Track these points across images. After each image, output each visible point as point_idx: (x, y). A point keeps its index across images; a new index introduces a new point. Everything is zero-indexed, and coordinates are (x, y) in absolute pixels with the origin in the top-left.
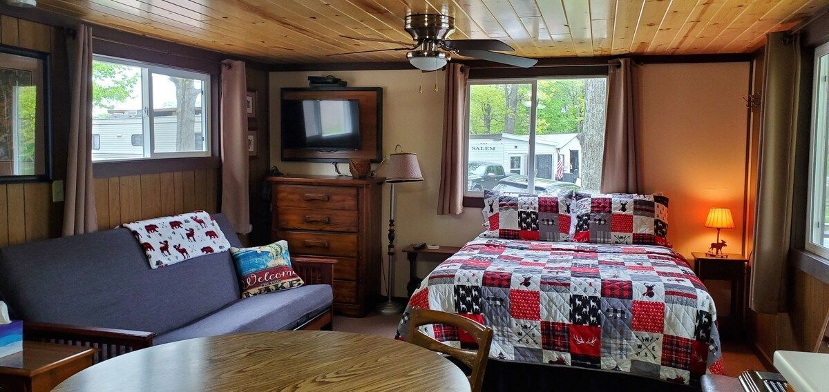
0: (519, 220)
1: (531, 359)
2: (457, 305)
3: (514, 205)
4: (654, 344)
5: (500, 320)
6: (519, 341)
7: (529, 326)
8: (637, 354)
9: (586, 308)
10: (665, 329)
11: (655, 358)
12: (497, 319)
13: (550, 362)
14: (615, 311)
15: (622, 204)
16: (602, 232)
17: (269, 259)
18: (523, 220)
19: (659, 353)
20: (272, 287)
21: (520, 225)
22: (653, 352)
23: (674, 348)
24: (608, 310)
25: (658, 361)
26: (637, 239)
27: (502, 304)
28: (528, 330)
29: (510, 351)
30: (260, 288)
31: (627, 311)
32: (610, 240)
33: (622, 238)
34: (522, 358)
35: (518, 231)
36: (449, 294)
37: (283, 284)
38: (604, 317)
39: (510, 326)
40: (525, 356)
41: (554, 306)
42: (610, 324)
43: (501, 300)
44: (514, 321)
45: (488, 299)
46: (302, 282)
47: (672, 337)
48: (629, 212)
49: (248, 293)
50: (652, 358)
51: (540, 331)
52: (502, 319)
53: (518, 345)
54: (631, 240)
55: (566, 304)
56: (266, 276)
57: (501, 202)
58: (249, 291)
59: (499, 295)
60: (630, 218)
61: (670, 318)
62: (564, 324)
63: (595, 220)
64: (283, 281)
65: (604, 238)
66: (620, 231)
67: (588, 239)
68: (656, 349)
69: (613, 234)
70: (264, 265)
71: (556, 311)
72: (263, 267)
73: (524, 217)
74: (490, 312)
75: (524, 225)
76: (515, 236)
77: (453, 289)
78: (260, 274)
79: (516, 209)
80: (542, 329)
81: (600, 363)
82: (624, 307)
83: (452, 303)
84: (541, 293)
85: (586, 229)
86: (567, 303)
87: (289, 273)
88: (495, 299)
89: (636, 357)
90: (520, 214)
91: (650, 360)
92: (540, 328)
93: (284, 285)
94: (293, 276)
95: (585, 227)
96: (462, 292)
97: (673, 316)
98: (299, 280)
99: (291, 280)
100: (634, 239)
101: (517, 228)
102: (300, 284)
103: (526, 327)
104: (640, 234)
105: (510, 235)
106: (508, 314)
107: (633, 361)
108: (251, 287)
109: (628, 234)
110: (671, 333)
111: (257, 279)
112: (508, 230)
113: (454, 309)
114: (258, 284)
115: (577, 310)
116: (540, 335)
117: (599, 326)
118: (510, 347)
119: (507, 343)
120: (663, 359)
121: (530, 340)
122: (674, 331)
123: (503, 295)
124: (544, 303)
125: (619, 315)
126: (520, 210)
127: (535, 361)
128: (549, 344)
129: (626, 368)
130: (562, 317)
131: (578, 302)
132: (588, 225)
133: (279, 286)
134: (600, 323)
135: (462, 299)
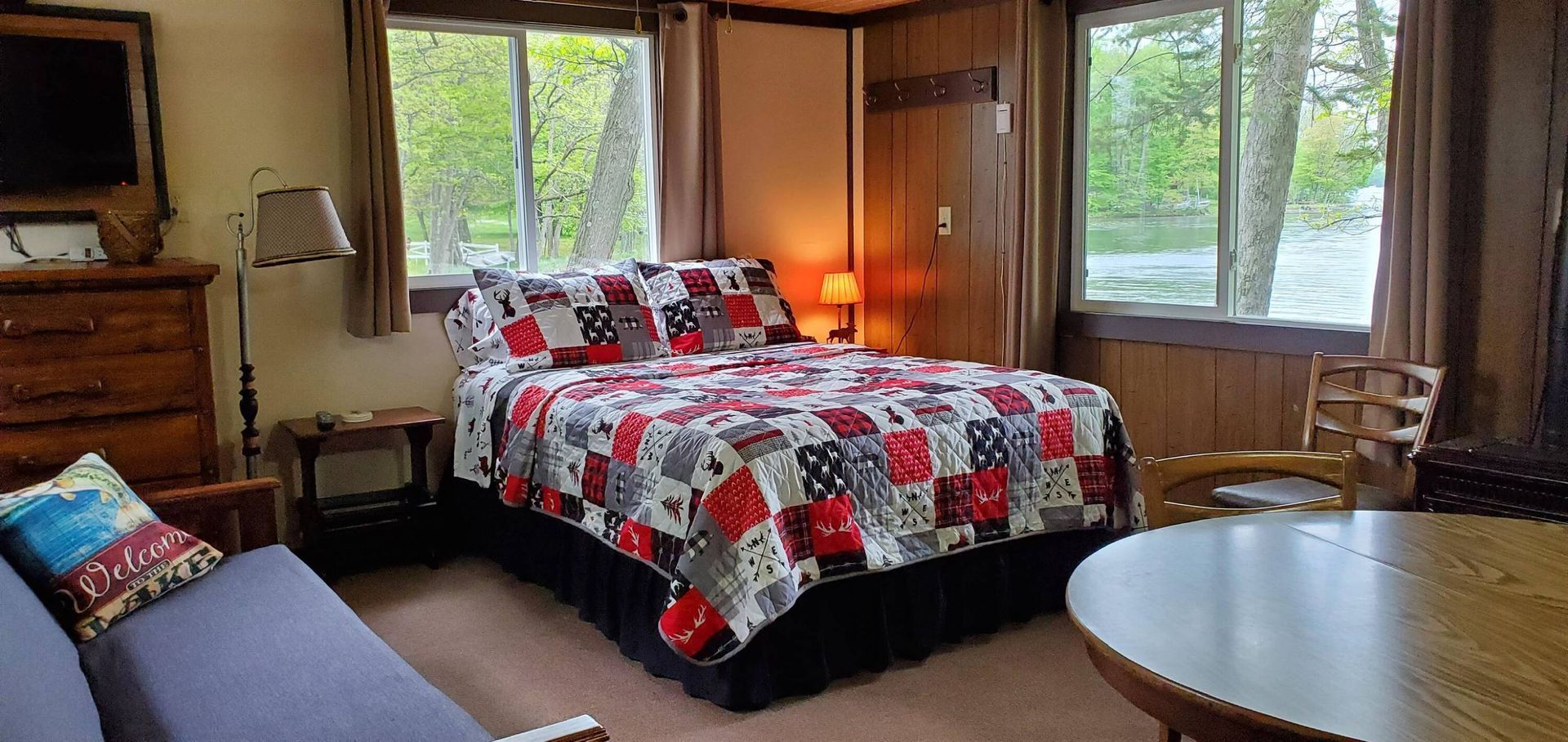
0: (582, 325)
1: (925, 553)
2: (808, 486)
3: (558, 296)
4: (1065, 476)
5: (876, 497)
6: (902, 526)
7: (918, 492)
8: (1046, 498)
9: (989, 440)
10: (1076, 448)
11: (1073, 496)
12: (871, 496)
13: (951, 547)
14: (1023, 435)
15: (729, 277)
16: (721, 331)
17: (110, 511)
18: (588, 326)
19: (1076, 488)
20: (154, 586)
21: (586, 335)
22: (1067, 488)
23: (1094, 473)
24: (1015, 436)
25: (1079, 500)
26: (771, 336)
27: (876, 464)
28: (916, 503)
29: (893, 549)
30: (125, 596)
31: (1035, 433)
32: (732, 343)
33: (750, 336)
34: (912, 555)
35: (585, 347)
36: (791, 468)
37: (176, 568)
38: (1011, 450)
39: (890, 502)
40: (913, 549)
41: (949, 449)
42: (1018, 459)
43: (875, 458)
44: (896, 492)
45: (855, 461)
46: (217, 553)
47: (1088, 457)
48: (744, 290)
49: (98, 619)
50: (1070, 498)
51: (933, 497)
52: (879, 494)
53: (903, 533)
54: (763, 339)
55: (963, 440)
56: (129, 560)
57: (528, 293)
58: (98, 614)
59: (870, 449)
60: (746, 300)
61: (1079, 429)
62: (965, 475)
63: (703, 309)
64: (175, 562)
65: (725, 341)
66: (746, 325)
67: (701, 346)
68: (1070, 482)
69: (737, 331)
70: (107, 529)
71: (952, 456)
72: (106, 536)
73: (587, 318)
74: (861, 486)
75: (593, 335)
76: (581, 358)
77: (795, 458)
78: (110, 556)
79: (567, 304)
80: (936, 494)
81: (1009, 527)
82: (1031, 427)
83: (800, 485)
84: (927, 429)
85: (691, 330)
86: (964, 437)
87: (176, 537)
88: (865, 458)
89: (1047, 504)
90: (579, 312)
91: (1068, 502)
92: (933, 493)
93: (180, 573)
94: (189, 544)
95: (689, 324)
96: (812, 459)
97: (1083, 426)
98: (204, 552)
99: (187, 555)
100: (767, 336)
101: (580, 342)
102: (214, 559)
103: (914, 496)
104: (773, 327)
105: (574, 359)
106: (888, 482)
107: (1042, 512)
108: (101, 602)
109: (757, 329)
110: (1085, 453)
111: (111, 574)
112: (567, 349)
113: (803, 496)
114: (118, 587)
115: (978, 446)
116: (932, 505)
117: (1006, 465)
118: (890, 540)
119: (886, 534)
120: (1084, 496)
121: (919, 519)
122: (1088, 448)
123: (876, 449)
124: (934, 445)
125: (1027, 441)
126: (575, 305)
127: (930, 553)
128: (946, 518)
129: (1038, 526)
130: (962, 467)
131: (978, 433)
132: (695, 320)
133: (169, 577)
134: (1006, 461)
135: (814, 471)
